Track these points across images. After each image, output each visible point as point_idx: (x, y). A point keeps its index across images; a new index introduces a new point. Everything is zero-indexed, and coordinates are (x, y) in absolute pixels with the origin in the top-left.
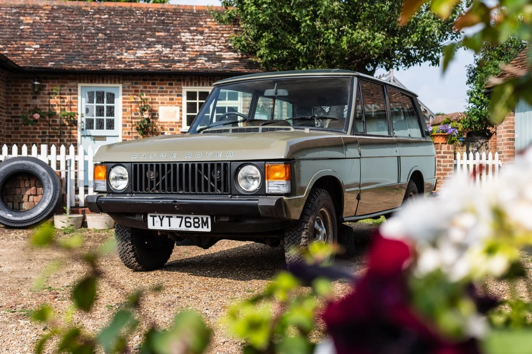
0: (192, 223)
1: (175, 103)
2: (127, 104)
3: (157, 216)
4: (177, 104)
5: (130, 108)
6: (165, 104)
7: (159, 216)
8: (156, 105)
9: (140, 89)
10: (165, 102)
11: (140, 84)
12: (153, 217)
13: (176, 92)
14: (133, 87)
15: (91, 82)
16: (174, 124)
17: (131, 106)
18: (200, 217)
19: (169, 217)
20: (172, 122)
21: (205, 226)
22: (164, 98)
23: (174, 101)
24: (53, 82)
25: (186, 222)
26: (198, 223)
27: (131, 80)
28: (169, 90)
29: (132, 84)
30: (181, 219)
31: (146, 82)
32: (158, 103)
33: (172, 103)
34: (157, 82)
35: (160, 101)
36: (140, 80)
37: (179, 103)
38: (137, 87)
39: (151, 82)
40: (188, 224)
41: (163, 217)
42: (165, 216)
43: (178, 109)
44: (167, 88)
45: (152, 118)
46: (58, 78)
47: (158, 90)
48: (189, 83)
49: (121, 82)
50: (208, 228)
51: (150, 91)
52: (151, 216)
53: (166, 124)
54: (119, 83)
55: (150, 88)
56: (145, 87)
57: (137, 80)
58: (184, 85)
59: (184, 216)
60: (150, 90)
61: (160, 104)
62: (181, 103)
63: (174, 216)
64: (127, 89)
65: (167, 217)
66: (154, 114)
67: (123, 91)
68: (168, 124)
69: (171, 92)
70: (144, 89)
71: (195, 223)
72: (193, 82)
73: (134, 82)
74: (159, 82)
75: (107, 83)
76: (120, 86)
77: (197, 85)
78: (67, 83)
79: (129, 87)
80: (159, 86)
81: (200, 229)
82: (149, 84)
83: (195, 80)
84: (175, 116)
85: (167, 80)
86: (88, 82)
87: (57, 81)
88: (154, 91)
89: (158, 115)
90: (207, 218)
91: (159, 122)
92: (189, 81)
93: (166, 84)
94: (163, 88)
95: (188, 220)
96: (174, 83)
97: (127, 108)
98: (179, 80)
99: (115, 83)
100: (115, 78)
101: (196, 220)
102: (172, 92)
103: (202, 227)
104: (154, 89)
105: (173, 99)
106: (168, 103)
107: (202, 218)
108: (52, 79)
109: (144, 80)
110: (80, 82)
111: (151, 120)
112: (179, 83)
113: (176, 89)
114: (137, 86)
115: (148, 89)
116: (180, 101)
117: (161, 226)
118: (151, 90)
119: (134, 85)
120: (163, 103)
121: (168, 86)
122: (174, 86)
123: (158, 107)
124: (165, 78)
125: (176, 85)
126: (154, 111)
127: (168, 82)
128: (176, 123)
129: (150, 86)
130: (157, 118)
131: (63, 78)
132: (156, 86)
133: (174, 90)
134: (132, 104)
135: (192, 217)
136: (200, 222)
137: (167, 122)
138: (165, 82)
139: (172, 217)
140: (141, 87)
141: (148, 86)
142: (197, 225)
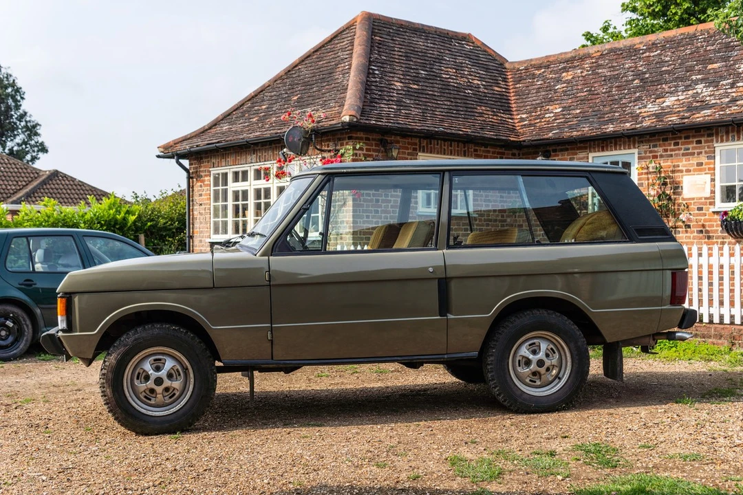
1: (705, 169)
2: (643, 176)
4: (707, 171)
5: (646, 182)
6: (692, 173)
8: (680, 174)
9: (659, 154)
10: (692, 168)
11: (660, 146)
13: (706, 152)
14: (651, 152)
15: (603, 150)
16: (703, 200)
17: (648, 179)
20: (701, 198)
22: (690, 164)
23: (704, 166)
24: (562, 155)
27: (649, 141)
28: (696, 151)
29: (650, 148)
31: (666, 143)
32: (682, 171)
33: (700, 170)
34: (680, 141)
35: (684, 169)
36: (659, 140)
37: (709, 169)
38: (655, 152)
39: (673, 142)
43: (708, 177)
44: (694, 148)
45: (674, 193)
46: (567, 150)
47: (682, 152)
48: (725, 138)
49: (637, 146)
51: (671, 156)
53: (692, 202)
54: (635, 148)
55: (672, 150)
56: (666, 150)
57: (655, 141)
58: (717, 142)
60: (671, 153)
61: (684, 173)
62: (714, 169)
64: (643, 155)
66: (677, 188)
67: (640, 158)
68: (695, 201)
69: (699, 153)
70: (664, 154)
72: (730, 135)
73: (652, 144)
74: (683, 140)
75: (620, 149)
76: (636, 151)
77: (736, 139)
78: (576, 154)
79: (646, 152)
80: (683, 147)
82: (670, 145)
83: (733, 131)
84: (704, 189)
85: (694, 137)
86: (599, 151)
87: (566, 153)
88: (677, 155)
89: (682, 189)
91: (683, 199)
92: (724, 134)
93: (692, 142)
94: (688, 149)
96: (703, 140)
97: (643, 182)
98: (710, 135)
99: (629, 148)
100: (629, 141)
102: (701, 153)
104: (677, 152)
105: (701, 164)
106: (695, 170)
108: (562, 150)
109: (665, 140)
110: (591, 152)
111: (672, 197)
112: (710, 138)
113: (707, 149)
114: (656, 149)
115: (669, 153)
116: (712, 166)
118: (673, 153)
119: (651, 149)
120: (688, 171)
121: (695, 145)
122: (703, 144)
123: (682, 176)
124: (691, 134)
125: (706, 142)
126: (676, 184)
127: (695, 140)
128: (706, 198)
129: (672, 147)
130: (680, 194)
131: (572, 149)
132: (680, 146)
133: (703, 151)
134: (650, 176)
137: (693, 199)
138: (691, 140)
140: (660, 150)
141: (669, 148)
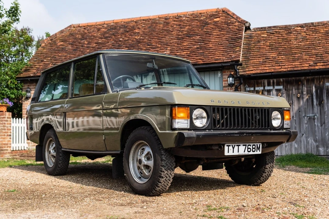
0: (252, 148)
3: (231, 145)
7: (232, 146)
12: (228, 146)
18: (256, 144)
19: (238, 146)
21: (258, 150)
25: (248, 148)
26: (255, 148)
30: (245, 146)
40: (249, 150)
41: (235, 146)
42: (236, 145)
50: (260, 151)
52: (227, 146)
59: (247, 144)
63: (242, 145)
65: (237, 146)
71: (253, 148)
81: (256, 153)
90: (260, 145)
95: (249, 147)
101: (254, 147)
103: (257, 151)
107: (257, 145)
117: (233, 152)
135: (252, 144)
136: (256, 148)
139: (240, 145)
142: (254, 150)
